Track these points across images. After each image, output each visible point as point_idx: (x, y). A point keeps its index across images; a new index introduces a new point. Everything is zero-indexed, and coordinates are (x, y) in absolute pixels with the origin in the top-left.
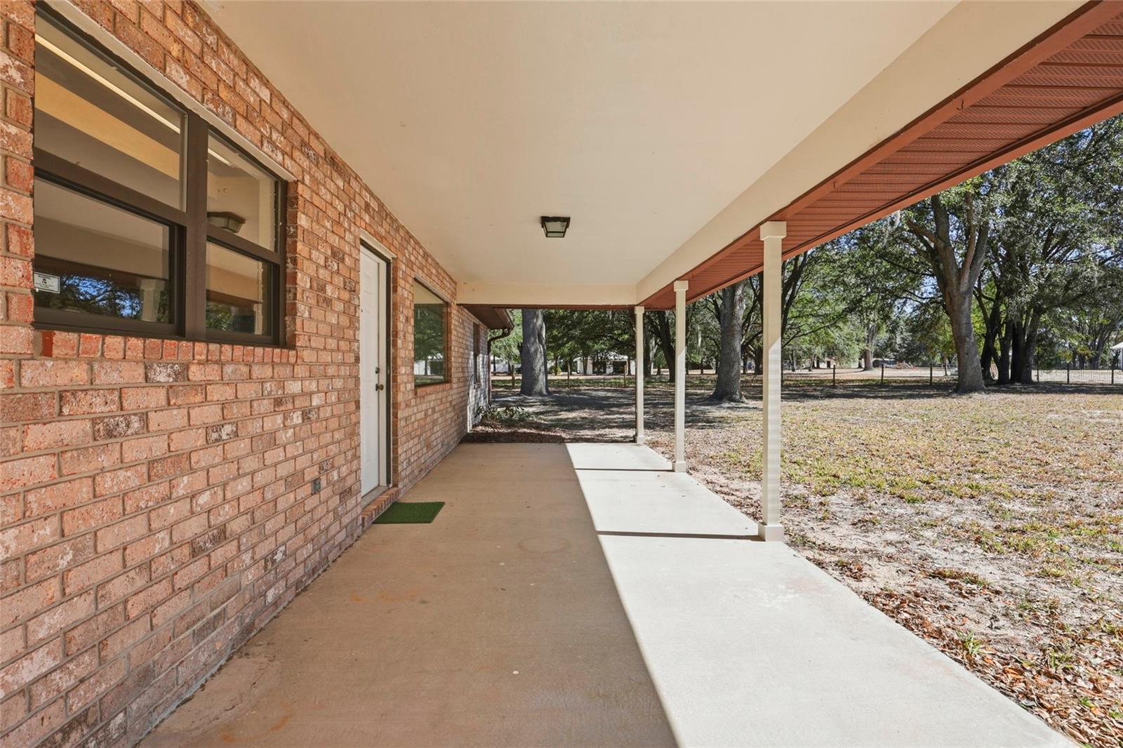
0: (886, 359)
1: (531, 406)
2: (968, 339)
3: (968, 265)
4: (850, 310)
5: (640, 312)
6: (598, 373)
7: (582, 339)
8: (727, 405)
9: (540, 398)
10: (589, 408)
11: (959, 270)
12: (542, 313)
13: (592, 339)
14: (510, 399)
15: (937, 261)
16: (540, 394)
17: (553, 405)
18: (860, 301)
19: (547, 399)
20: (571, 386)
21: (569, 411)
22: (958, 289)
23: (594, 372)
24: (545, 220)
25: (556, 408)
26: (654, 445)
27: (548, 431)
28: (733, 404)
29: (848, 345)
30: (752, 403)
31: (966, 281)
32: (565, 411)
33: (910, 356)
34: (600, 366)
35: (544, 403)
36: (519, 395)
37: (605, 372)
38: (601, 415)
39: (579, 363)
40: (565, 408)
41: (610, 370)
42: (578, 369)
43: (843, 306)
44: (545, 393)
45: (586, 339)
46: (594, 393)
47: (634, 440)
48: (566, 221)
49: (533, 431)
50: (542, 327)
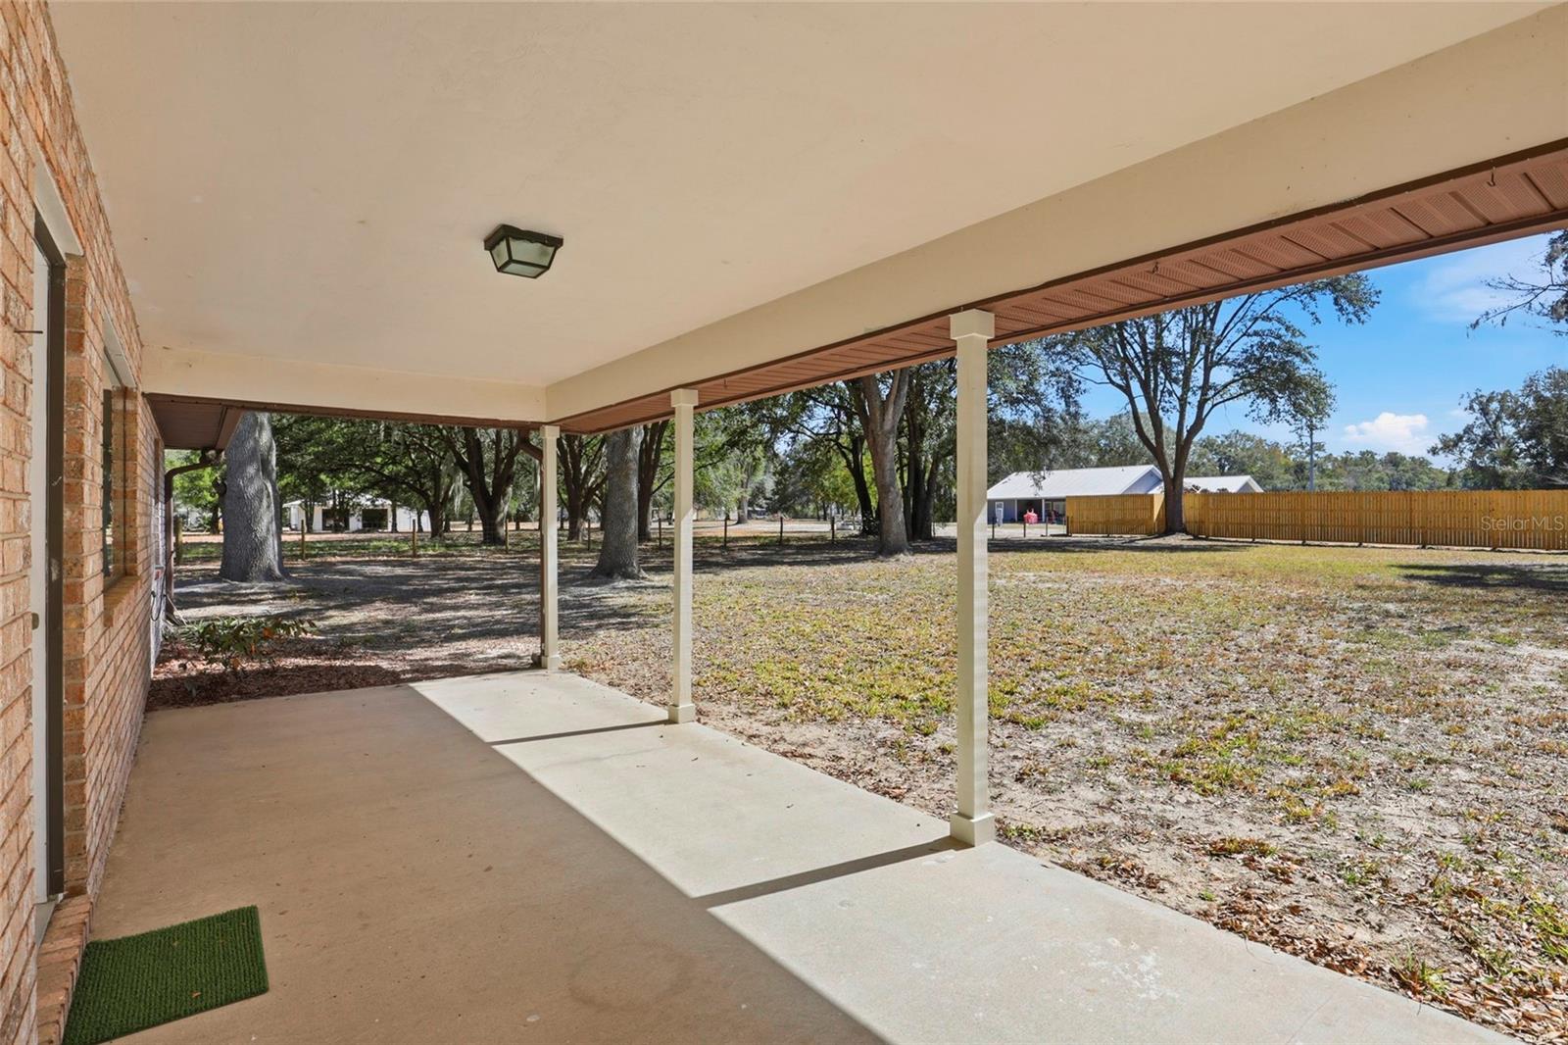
0: (757, 509)
1: (255, 602)
2: (892, 489)
3: (893, 397)
4: (732, 444)
5: (551, 435)
6: (336, 529)
7: (312, 470)
8: (622, 584)
9: (270, 584)
10: (383, 600)
11: (883, 402)
12: (270, 421)
13: (332, 471)
14: (197, 589)
15: (858, 389)
16: (269, 575)
17: (302, 599)
18: (744, 432)
19: (285, 586)
20: (308, 556)
21: (346, 607)
22: (882, 427)
23: (325, 528)
24: (502, 236)
25: (311, 604)
26: (580, 668)
27: (346, 657)
28: (631, 582)
29: (725, 489)
30: (657, 579)
31: (890, 417)
32: (336, 607)
33: (783, 504)
34: (337, 518)
35: (283, 595)
36: (216, 580)
37: (347, 526)
38: (412, 613)
39: (293, 511)
40: (332, 604)
41: (355, 523)
42: (293, 522)
43: (721, 438)
44: (277, 572)
45: (320, 471)
46: (368, 570)
47: (538, 663)
48: (556, 243)
49: (312, 662)
50: (270, 449)
